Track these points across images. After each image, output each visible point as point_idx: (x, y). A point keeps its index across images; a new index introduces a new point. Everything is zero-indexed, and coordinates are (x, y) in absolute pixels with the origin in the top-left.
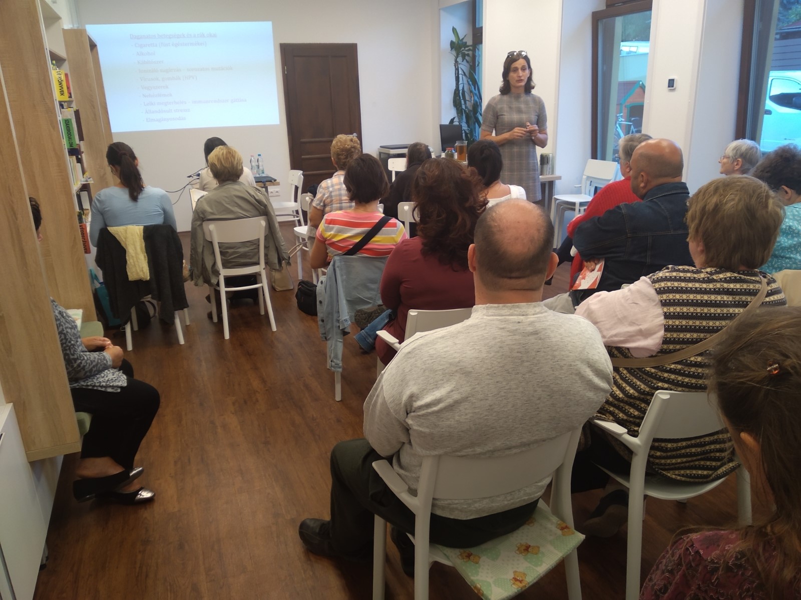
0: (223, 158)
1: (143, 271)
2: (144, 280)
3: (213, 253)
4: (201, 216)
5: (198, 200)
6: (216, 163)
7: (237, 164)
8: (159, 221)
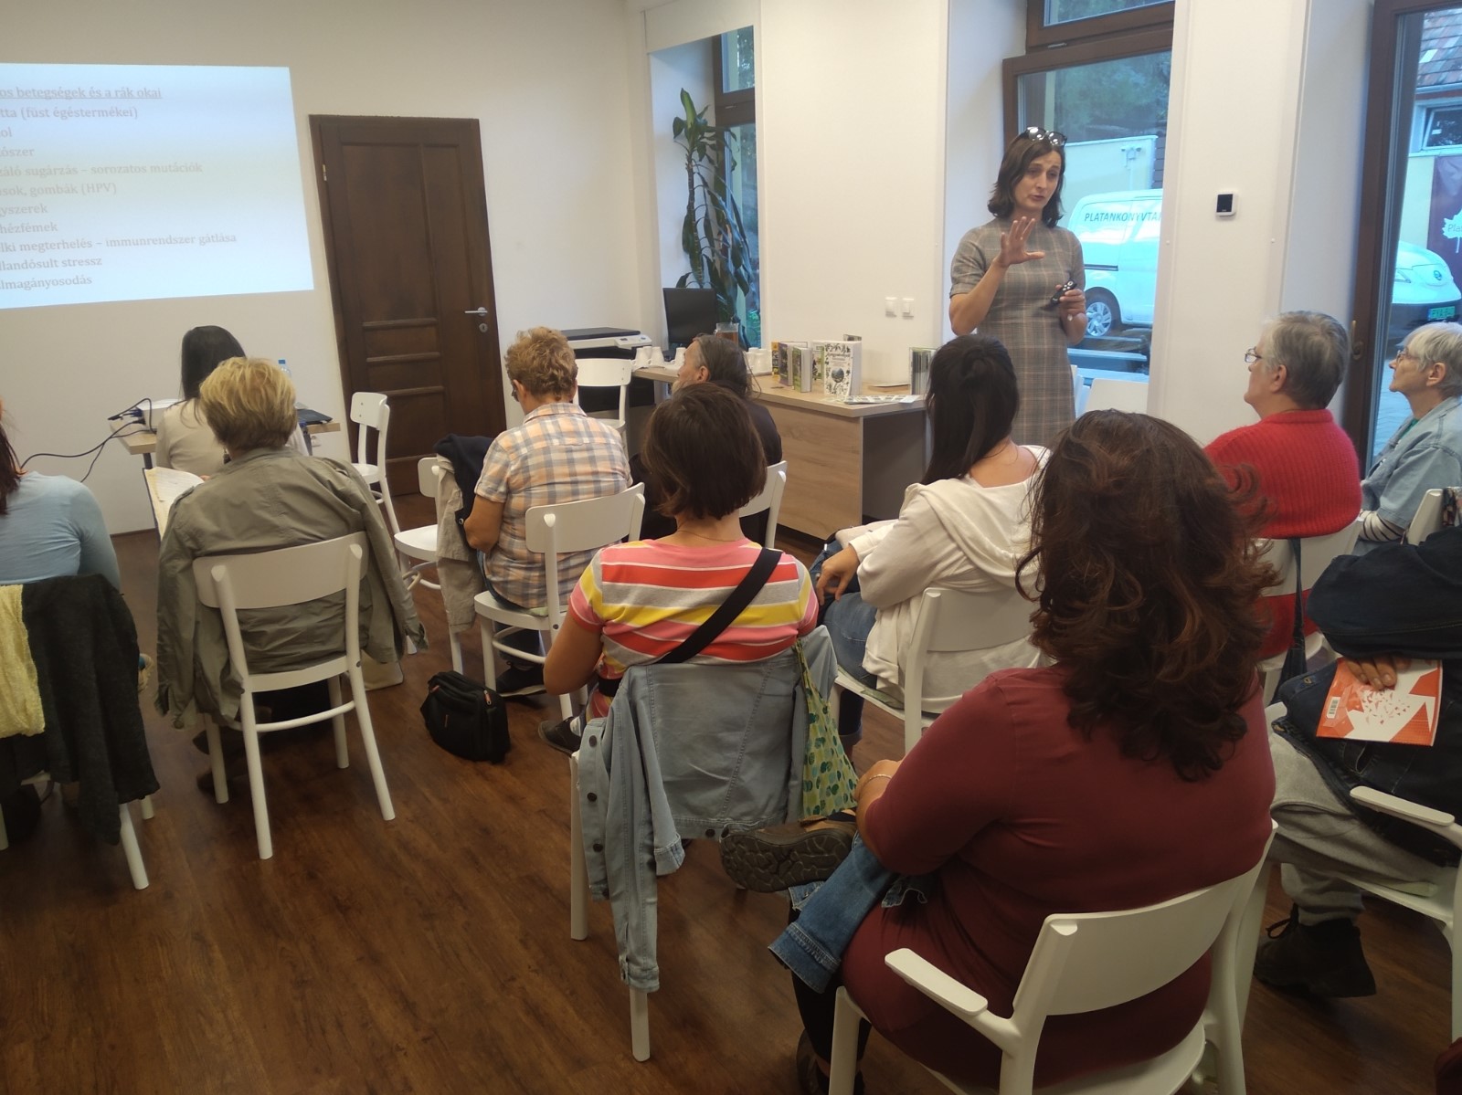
0: (245, 390)
1: (25, 710)
2: (30, 735)
3: (223, 637)
4: (189, 544)
5: (178, 502)
6: (225, 403)
7: (282, 403)
8: (68, 565)
